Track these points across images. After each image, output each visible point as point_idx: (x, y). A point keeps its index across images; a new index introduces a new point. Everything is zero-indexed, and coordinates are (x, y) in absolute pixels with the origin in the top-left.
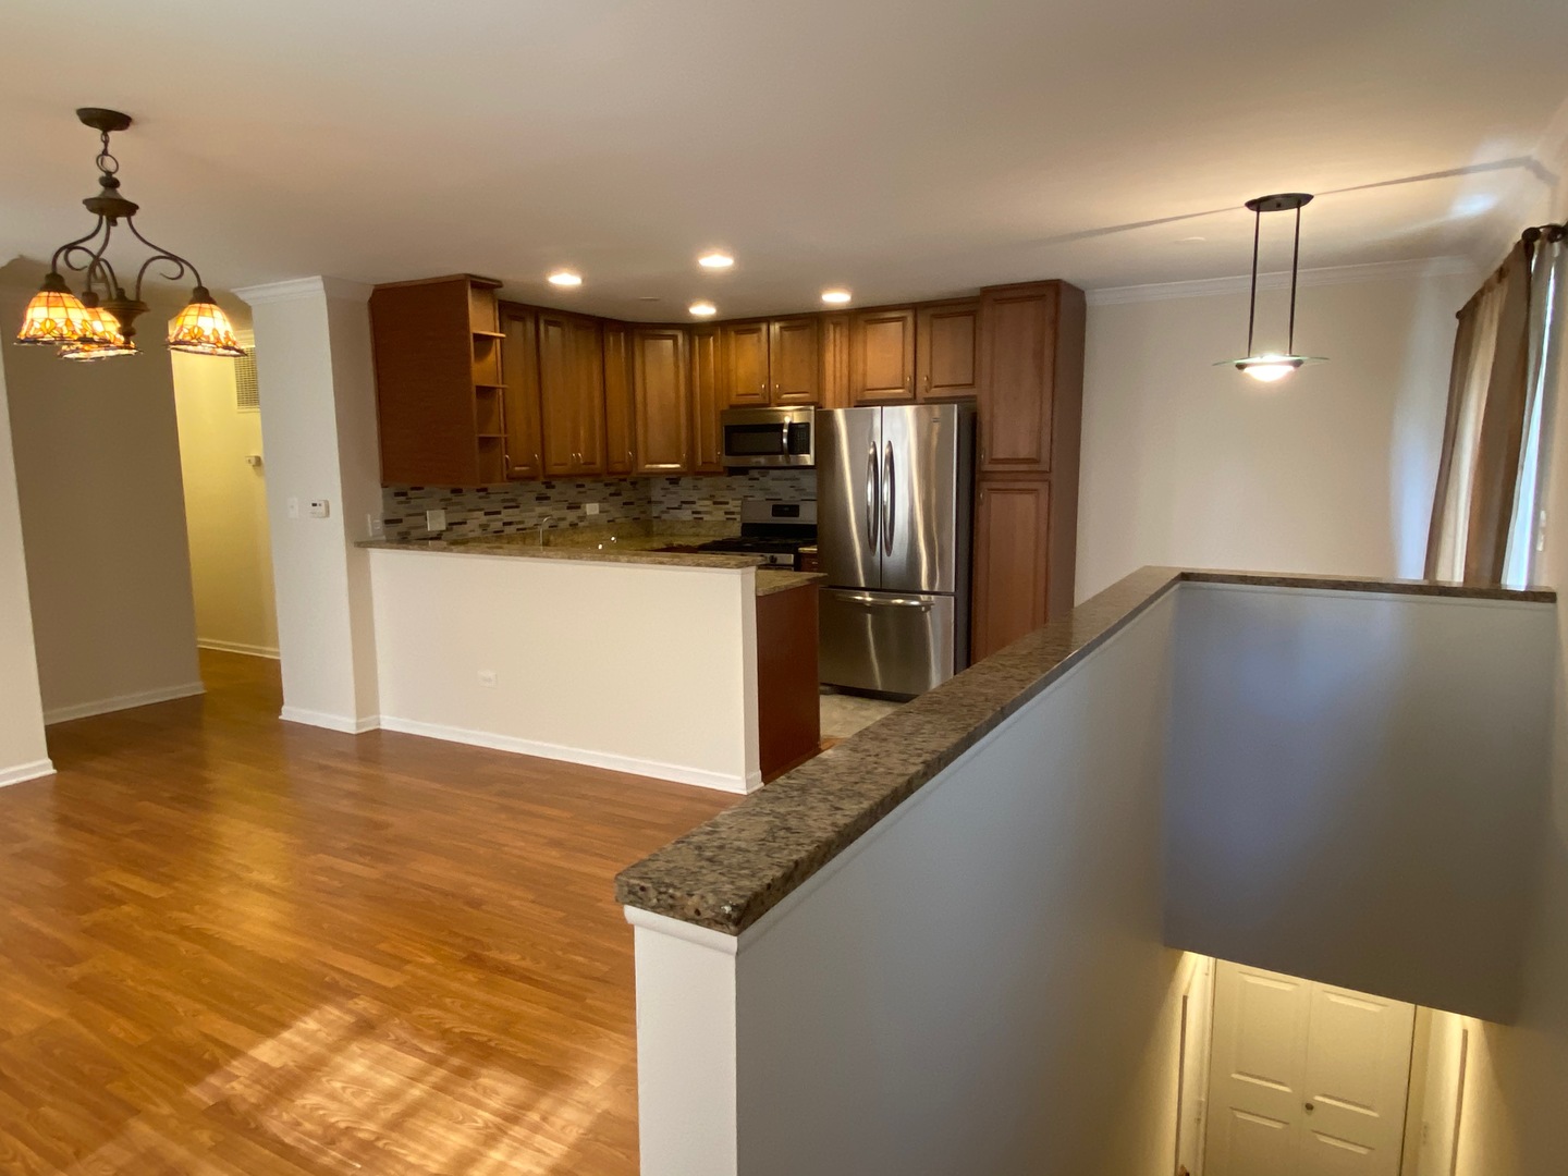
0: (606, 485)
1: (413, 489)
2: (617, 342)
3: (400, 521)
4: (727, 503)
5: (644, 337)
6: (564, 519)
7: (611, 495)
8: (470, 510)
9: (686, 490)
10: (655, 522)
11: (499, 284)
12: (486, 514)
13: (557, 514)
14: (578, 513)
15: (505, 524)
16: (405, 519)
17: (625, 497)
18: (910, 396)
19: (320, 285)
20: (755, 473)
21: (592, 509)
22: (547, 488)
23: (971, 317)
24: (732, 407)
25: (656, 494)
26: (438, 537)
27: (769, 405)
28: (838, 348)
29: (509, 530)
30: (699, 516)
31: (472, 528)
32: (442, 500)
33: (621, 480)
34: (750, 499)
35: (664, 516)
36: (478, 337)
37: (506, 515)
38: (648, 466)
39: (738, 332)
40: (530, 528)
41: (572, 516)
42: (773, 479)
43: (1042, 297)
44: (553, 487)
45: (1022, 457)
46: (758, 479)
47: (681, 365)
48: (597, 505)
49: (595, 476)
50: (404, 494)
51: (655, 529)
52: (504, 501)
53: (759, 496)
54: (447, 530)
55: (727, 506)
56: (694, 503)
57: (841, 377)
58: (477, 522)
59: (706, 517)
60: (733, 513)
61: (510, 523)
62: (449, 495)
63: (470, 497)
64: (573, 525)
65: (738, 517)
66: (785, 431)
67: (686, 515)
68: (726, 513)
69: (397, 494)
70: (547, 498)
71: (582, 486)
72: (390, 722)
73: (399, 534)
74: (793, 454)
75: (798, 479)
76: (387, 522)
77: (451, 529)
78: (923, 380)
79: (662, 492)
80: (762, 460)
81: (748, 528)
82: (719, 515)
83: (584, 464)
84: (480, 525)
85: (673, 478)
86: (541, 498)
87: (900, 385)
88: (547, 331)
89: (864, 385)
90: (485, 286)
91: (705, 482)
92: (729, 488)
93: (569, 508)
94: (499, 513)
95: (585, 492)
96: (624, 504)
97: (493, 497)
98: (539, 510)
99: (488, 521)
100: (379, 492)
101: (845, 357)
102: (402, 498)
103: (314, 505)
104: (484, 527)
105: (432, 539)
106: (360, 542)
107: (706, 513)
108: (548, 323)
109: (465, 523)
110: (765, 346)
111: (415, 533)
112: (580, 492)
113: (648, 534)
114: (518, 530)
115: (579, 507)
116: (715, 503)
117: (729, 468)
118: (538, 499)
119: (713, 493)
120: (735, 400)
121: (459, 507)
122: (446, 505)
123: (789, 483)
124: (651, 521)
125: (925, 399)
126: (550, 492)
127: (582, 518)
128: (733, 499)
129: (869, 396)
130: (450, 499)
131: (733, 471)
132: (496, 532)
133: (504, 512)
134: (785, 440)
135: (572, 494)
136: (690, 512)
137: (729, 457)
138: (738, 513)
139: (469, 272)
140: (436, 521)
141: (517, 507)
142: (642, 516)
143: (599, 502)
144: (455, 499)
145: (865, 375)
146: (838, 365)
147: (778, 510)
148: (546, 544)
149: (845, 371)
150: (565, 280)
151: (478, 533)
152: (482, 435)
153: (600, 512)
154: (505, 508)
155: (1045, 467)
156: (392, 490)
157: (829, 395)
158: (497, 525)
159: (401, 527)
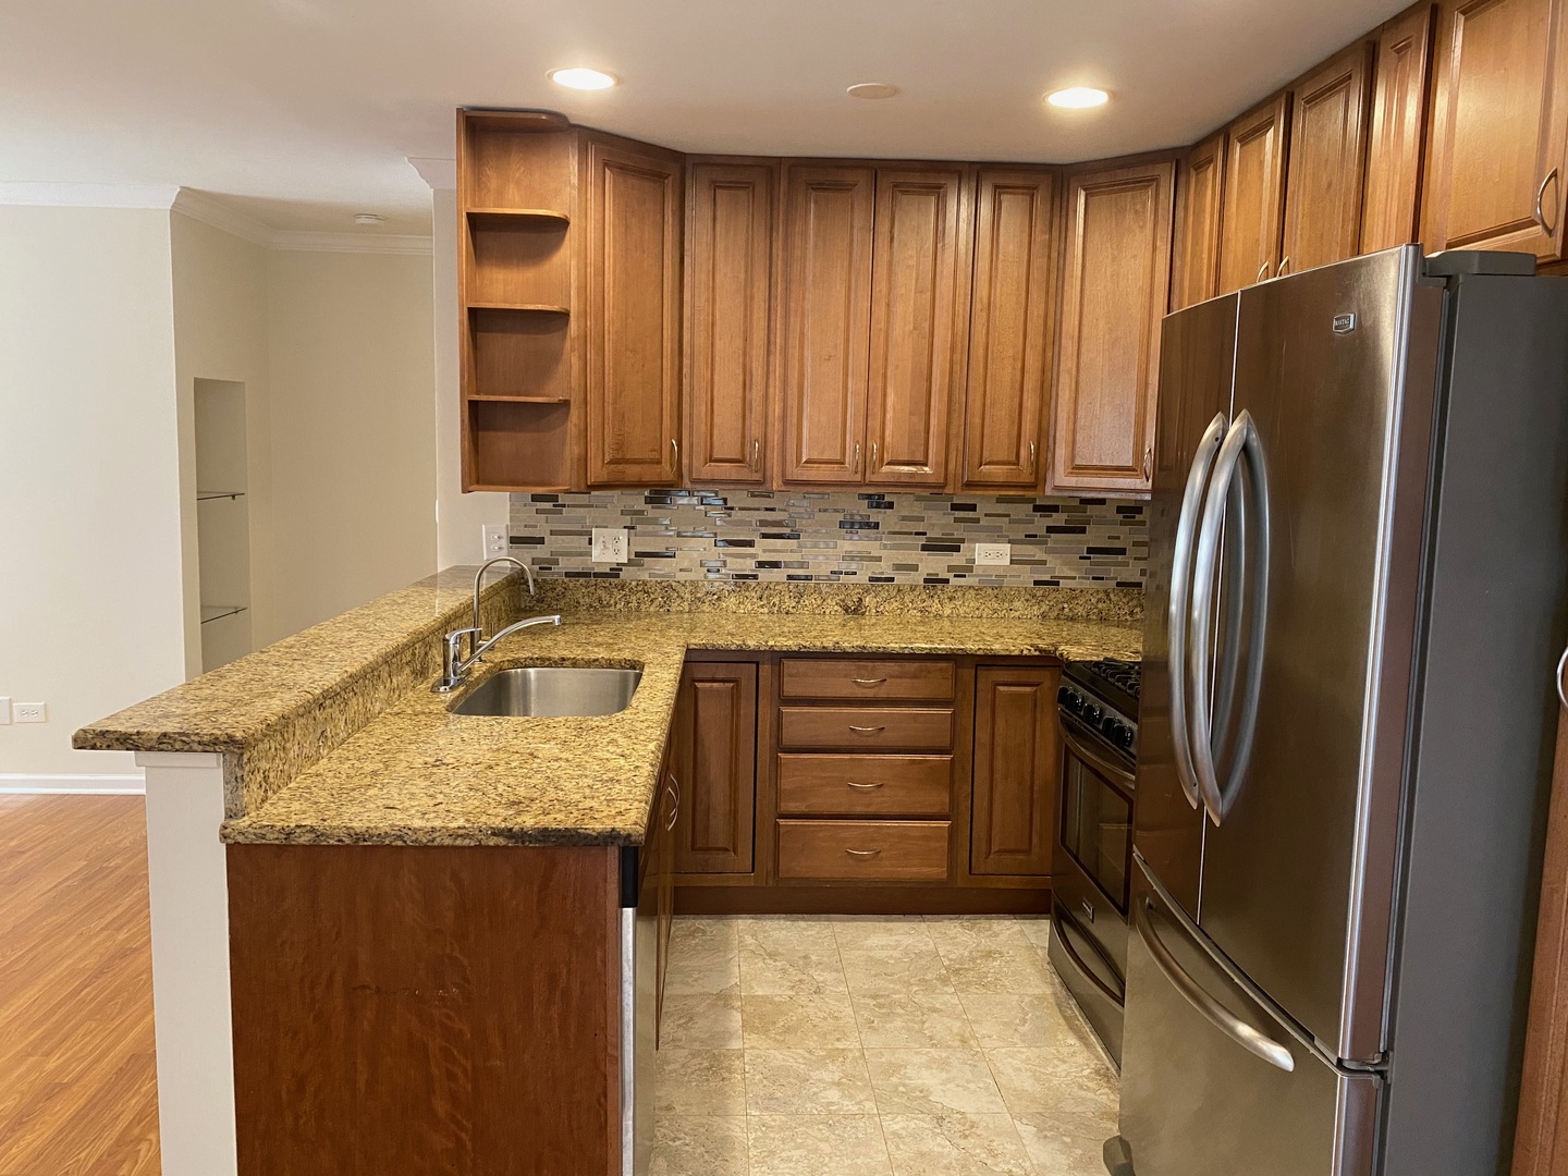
0: (1041, 509)
1: (569, 492)
3: (541, 541)
6: (915, 568)
7: (1052, 530)
8: (684, 535)
12: (722, 543)
13: (893, 557)
14: (956, 559)
15: (761, 565)
16: (548, 538)
21: (991, 555)
22: (872, 506)
26: (612, 573)
29: (772, 576)
31: (685, 564)
32: (625, 513)
33: (1087, 502)
37: (763, 549)
40: (820, 578)
41: (937, 564)
44: (889, 505)
48: (1006, 547)
50: (553, 498)
52: (763, 523)
54: (632, 563)
58: (696, 557)
61: (775, 565)
62: (640, 506)
63: (686, 513)
64: (933, 581)
69: (537, 498)
70: (872, 526)
71: (970, 507)
73: (536, 561)
76: (514, 540)
77: (639, 563)
84: (702, 563)
86: (850, 525)
93: (924, 548)
94: (750, 544)
95: (973, 521)
96: (1093, 551)
97: (738, 515)
98: (847, 545)
99: (724, 555)
102: (548, 505)
104: (714, 566)
105: (598, 575)
109: (671, 555)
111: (566, 563)
112: (958, 520)
114: (790, 577)
115: (955, 549)
118: (844, 525)
121: (660, 527)
122: (633, 522)
126: (878, 516)
127: (963, 569)
130: (641, 512)
132: (734, 576)
133: (761, 543)
135: (939, 522)
140: (610, 547)
141: (795, 536)
143: (1012, 542)
144: (654, 513)
148: (852, 611)
151: (700, 574)
153: (1012, 562)
154: (765, 536)
158: (742, 565)
159: (540, 551)
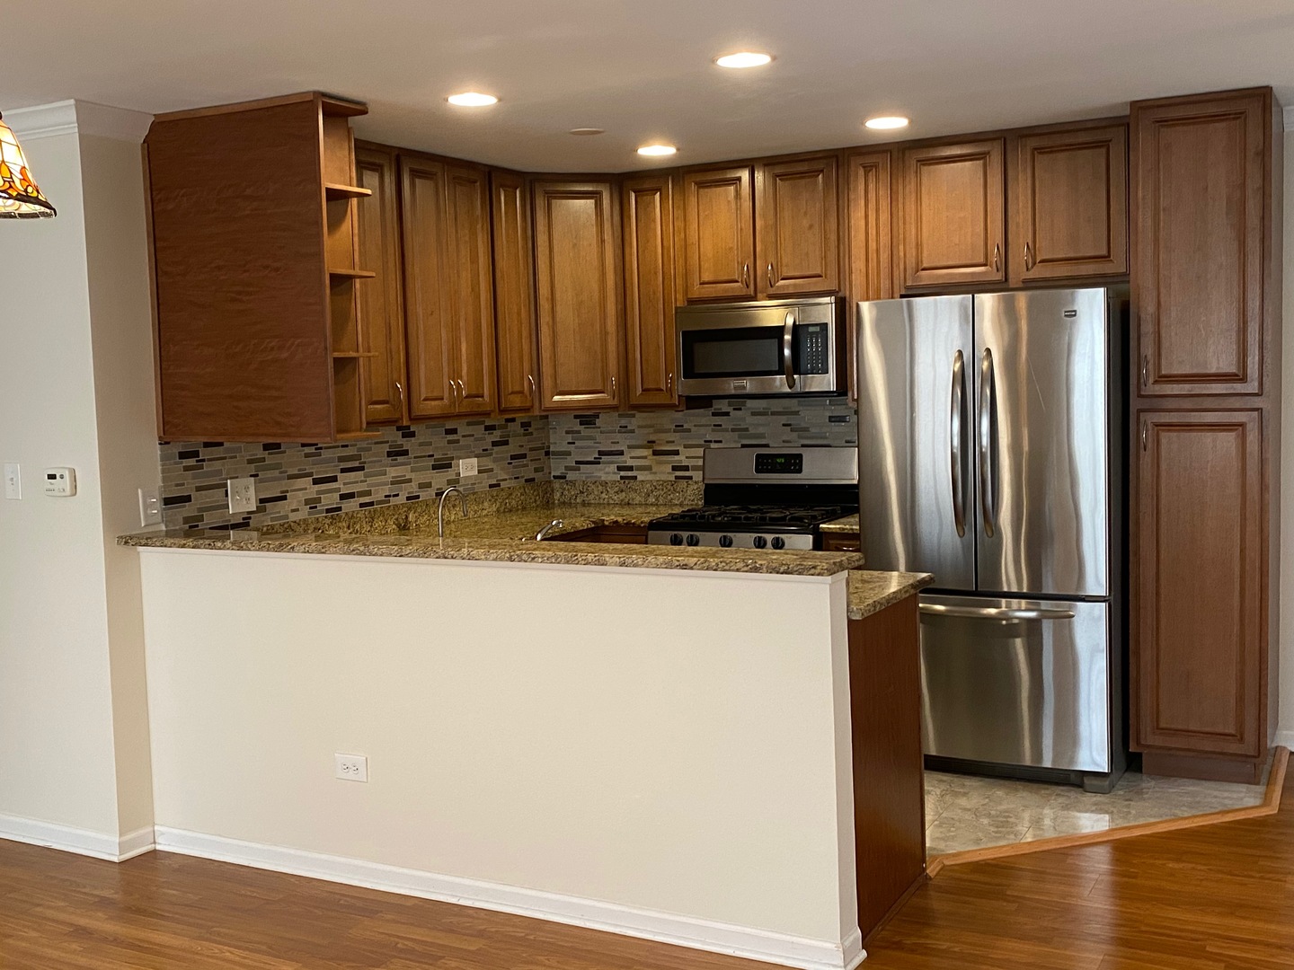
0: (488, 428)
1: (207, 445)
2: (511, 202)
3: (188, 499)
4: (676, 453)
5: (552, 196)
6: (429, 485)
7: (495, 444)
8: (290, 477)
9: (606, 434)
10: (557, 484)
11: (360, 109)
12: (316, 482)
13: (418, 478)
14: (450, 474)
15: (343, 497)
16: (194, 495)
17: (512, 449)
18: (999, 276)
19: (72, 115)
20: (723, 406)
21: (467, 468)
22: (404, 436)
23: (1104, 150)
24: (691, 302)
25: (558, 441)
26: (244, 524)
27: (754, 298)
28: (872, 205)
29: (350, 506)
30: (630, 474)
31: (294, 506)
32: (250, 462)
33: (508, 420)
34: (713, 445)
35: (571, 476)
36: (334, 195)
37: (347, 482)
38: (556, 398)
39: (702, 185)
40: (380, 502)
41: (439, 479)
42: (754, 414)
43: (1238, 115)
44: (413, 435)
45: (1213, 371)
46: (727, 414)
47: (608, 236)
48: (475, 460)
49: (475, 416)
50: (195, 454)
51: (557, 495)
52: (341, 459)
53: (731, 441)
54: (260, 510)
55: (676, 458)
56: (621, 453)
57: (878, 251)
58: (302, 496)
59: (641, 476)
60: (686, 468)
61: (351, 496)
62: (260, 453)
63: (292, 457)
64: (442, 494)
65: (697, 476)
66: (787, 337)
67: (608, 472)
68: (675, 468)
69: (183, 455)
70: (405, 453)
71: (454, 431)
72: (172, 839)
73: (186, 520)
74: (799, 374)
75: (797, 413)
76: (168, 501)
77: (265, 509)
78: (1019, 255)
79: (569, 438)
80: (749, 385)
81: (714, 493)
82: (664, 472)
83: (466, 397)
84: (307, 502)
85: (587, 417)
86: (397, 453)
87: (982, 260)
88: (413, 185)
89: (919, 261)
90: (341, 111)
91: (639, 419)
92: (679, 428)
93: (434, 467)
94: (334, 479)
95: (458, 441)
96: (513, 457)
97: (326, 454)
98: (393, 472)
99: (319, 492)
100: (157, 450)
101: (884, 217)
102: (191, 462)
103: (52, 477)
104: (312, 503)
105: (235, 526)
106: (128, 539)
107: (640, 468)
108: (415, 174)
109: (284, 498)
110: (747, 204)
111: (210, 519)
112: (449, 442)
113: (548, 504)
114: (362, 505)
115: (449, 466)
116: (656, 453)
117: (688, 398)
118: (389, 454)
119: (652, 438)
120: (697, 291)
121: (276, 473)
122: (257, 470)
123: (784, 419)
124: (550, 482)
125: (1024, 281)
126: (407, 444)
127: (453, 482)
128: (686, 446)
129: (927, 278)
130: (262, 460)
131: (693, 402)
132: (328, 511)
133: (342, 478)
134: (787, 352)
135: (440, 444)
136: (613, 467)
137: (691, 381)
138: (695, 468)
139: (322, 89)
140: (242, 498)
141: (362, 469)
142: (538, 476)
143: (477, 456)
144: (271, 459)
145: (919, 246)
146: (872, 232)
147: (765, 463)
148: (403, 528)
149: (885, 239)
150: (472, 100)
151: (304, 513)
152: (336, 355)
153: (479, 472)
154: (343, 471)
155: (1252, 387)
156: (175, 449)
157: (858, 279)
158: (330, 500)
159: (188, 510)
